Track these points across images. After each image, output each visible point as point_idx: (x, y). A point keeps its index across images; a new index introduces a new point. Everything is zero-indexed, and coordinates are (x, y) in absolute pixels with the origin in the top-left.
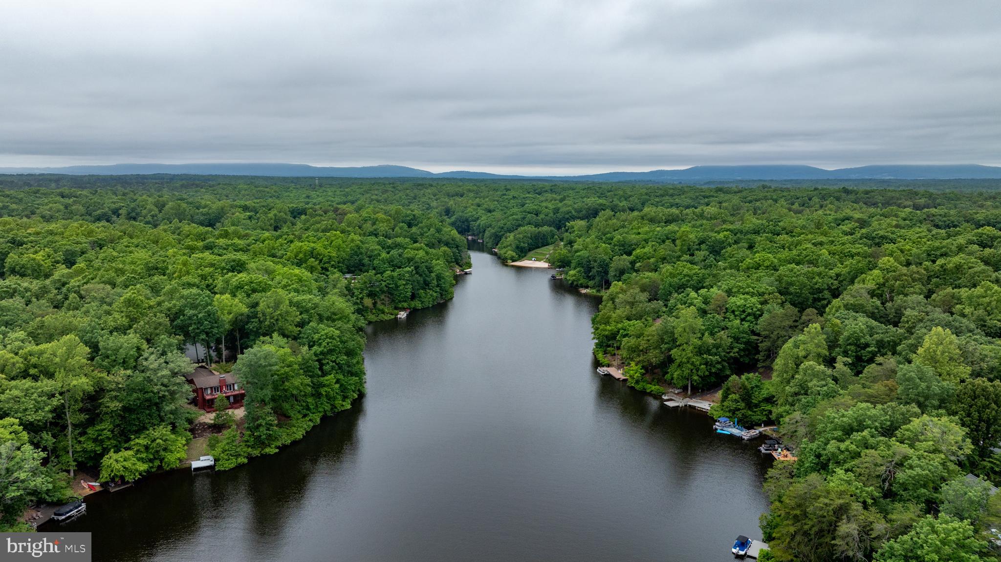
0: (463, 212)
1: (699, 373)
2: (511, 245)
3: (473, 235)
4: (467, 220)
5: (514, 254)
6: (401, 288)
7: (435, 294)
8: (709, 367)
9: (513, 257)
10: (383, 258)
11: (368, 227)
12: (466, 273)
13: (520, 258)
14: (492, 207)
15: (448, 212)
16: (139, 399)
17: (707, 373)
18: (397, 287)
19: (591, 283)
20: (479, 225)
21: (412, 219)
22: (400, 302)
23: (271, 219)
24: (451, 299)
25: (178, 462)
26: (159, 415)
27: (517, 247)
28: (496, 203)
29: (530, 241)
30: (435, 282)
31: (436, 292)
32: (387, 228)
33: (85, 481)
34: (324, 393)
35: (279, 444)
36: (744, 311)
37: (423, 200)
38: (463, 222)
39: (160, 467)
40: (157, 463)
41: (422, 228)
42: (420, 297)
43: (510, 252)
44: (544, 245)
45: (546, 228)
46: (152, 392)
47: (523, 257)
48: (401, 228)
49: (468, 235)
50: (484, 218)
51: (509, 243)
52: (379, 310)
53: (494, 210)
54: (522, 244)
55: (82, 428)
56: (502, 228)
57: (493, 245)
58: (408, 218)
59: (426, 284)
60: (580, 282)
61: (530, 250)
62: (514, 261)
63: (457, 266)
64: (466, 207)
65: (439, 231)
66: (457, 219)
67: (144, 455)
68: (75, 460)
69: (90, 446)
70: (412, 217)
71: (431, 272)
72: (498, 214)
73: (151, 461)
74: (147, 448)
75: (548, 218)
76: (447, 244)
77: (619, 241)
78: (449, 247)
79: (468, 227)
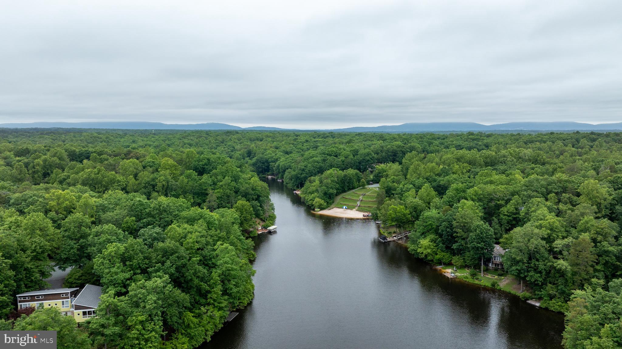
0: (263, 154)
2: (317, 191)
3: (273, 174)
4: (267, 161)
5: (322, 202)
7: (217, 313)
9: (321, 205)
11: (146, 176)
12: (270, 233)
13: (328, 206)
14: (289, 149)
15: (250, 154)
19: (456, 259)
20: (278, 166)
21: (206, 164)
27: (325, 194)
28: (292, 145)
29: (338, 186)
32: (169, 178)
37: (229, 143)
38: (263, 163)
41: (216, 175)
43: (317, 200)
44: (350, 189)
45: (351, 172)
47: (331, 204)
48: (188, 177)
49: (268, 175)
50: (283, 159)
51: (314, 188)
53: (291, 153)
54: (331, 191)
56: (303, 170)
57: (293, 186)
58: (201, 163)
59: (201, 298)
60: (438, 257)
61: (337, 195)
62: (322, 209)
63: (258, 221)
64: (265, 150)
65: (236, 179)
66: (257, 160)
70: (205, 161)
72: (295, 156)
75: (349, 160)
76: (246, 195)
78: (248, 200)
79: (268, 167)
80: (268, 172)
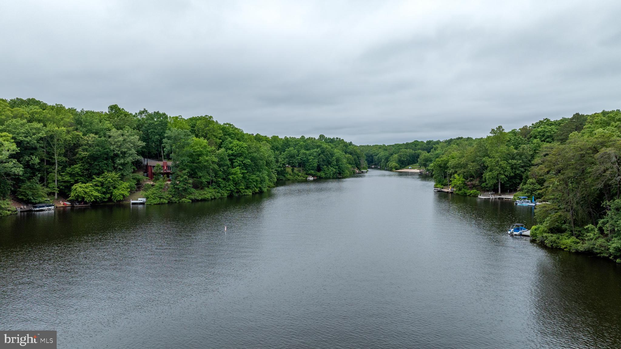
2: (395, 160)
3: (375, 164)
5: (397, 165)
6: (311, 161)
7: (334, 170)
8: (514, 170)
9: (396, 166)
10: (301, 145)
12: (363, 172)
13: (401, 168)
16: (100, 151)
17: (512, 174)
18: (308, 160)
20: (379, 157)
22: (309, 169)
25: (122, 196)
26: (114, 166)
27: (399, 161)
29: (408, 158)
33: (63, 201)
35: (193, 197)
38: (369, 157)
39: (110, 199)
40: (108, 196)
42: (324, 171)
43: (394, 164)
46: (109, 148)
47: (403, 167)
49: (372, 165)
52: (295, 174)
54: (402, 159)
55: (64, 166)
59: (329, 163)
61: (408, 164)
62: (398, 169)
63: (357, 169)
67: (99, 188)
68: (58, 187)
69: (67, 178)
71: (332, 156)
73: (104, 193)
74: (102, 184)
76: (350, 154)
78: (352, 155)
79: (372, 159)
80: (372, 163)
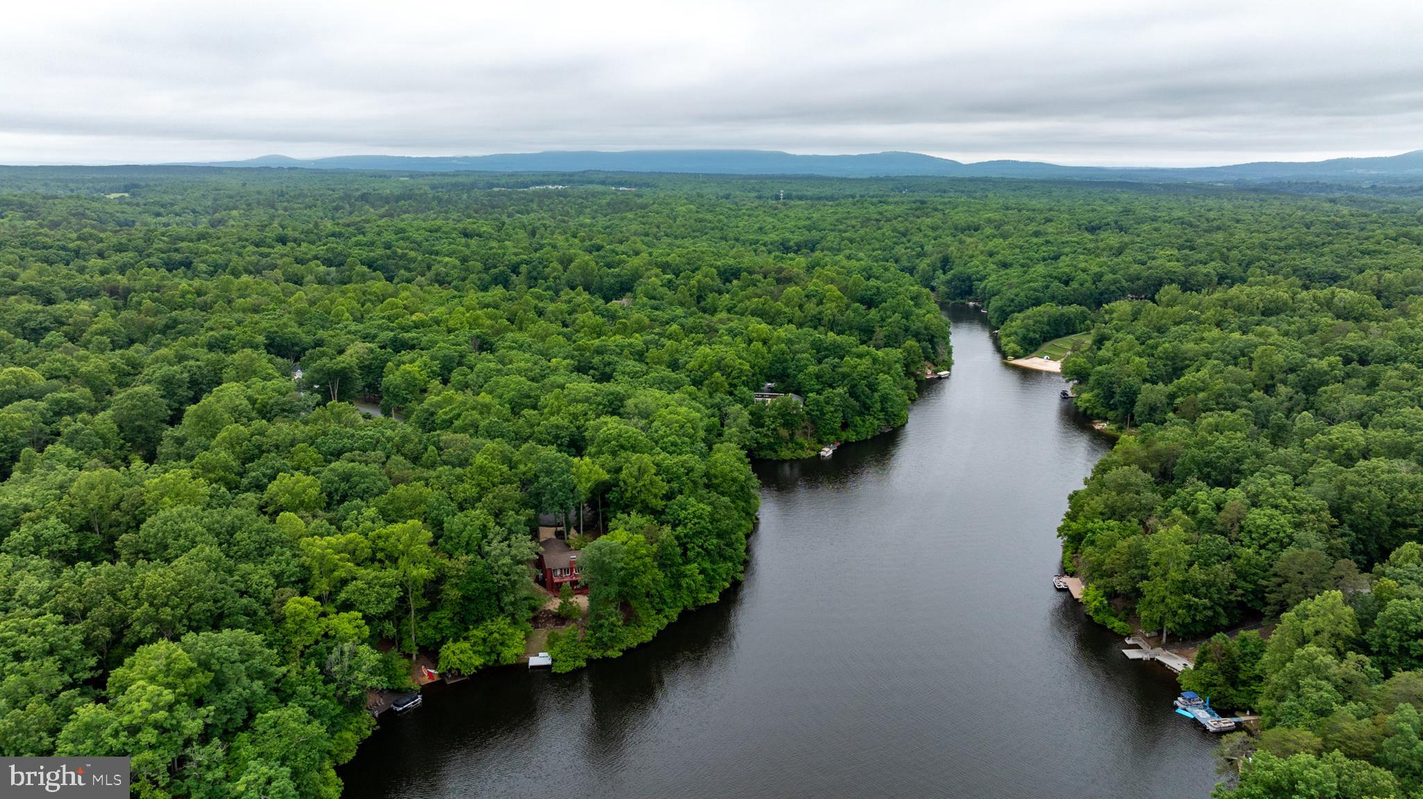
0: (965, 264)
1: (1177, 619)
2: (1016, 333)
3: (975, 300)
4: (969, 278)
5: (1018, 348)
6: (828, 416)
7: (876, 422)
8: (1192, 612)
9: (1016, 352)
10: (810, 373)
11: (812, 308)
12: (940, 378)
13: (1027, 353)
14: (1009, 259)
15: (945, 263)
16: (478, 589)
17: (1188, 620)
18: (823, 414)
19: (1111, 414)
20: (985, 288)
21: (874, 294)
22: (825, 434)
23: (694, 287)
24: (903, 425)
25: (515, 657)
26: (499, 606)
27: (1024, 338)
28: (1017, 250)
29: (1046, 328)
30: (878, 406)
31: (878, 419)
32: (835, 311)
33: (426, 667)
34: (684, 585)
35: (624, 647)
36: (1265, 534)
37: (915, 239)
38: (964, 281)
39: (497, 661)
40: (494, 657)
41: (885, 310)
42: (856, 426)
43: (1012, 345)
44: (1068, 334)
45: (1074, 309)
46: (492, 581)
47: (1031, 352)
48: (855, 311)
49: (970, 301)
50: (994, 277)
51: (1013, 330)
52: (797, 444)
53: (1011, 265)
54: (1031, 335)
55: (424, 613)
56: (1012, 300)
57: (997, 323)
58: (869, 293)
59: (866, 409)
60: (1096, 411)
61: (1045, 340)
62: (1017, 357)
63: (930, 365)
64: (972, 257)
65: (907, 316)
66: (954, 275)
67: (481, 648)
68: (417, 645)
69: (430, 632)
70: (874, 290)
71: (874, 390)
72: (1014, 272)
73: (489, 654)
74: (484, 640)
75: (1084, 289)
76: (917, 336)
77: (1165, 352)
78: (919, 341)
79: (971, 287)
80: (970, 295)
